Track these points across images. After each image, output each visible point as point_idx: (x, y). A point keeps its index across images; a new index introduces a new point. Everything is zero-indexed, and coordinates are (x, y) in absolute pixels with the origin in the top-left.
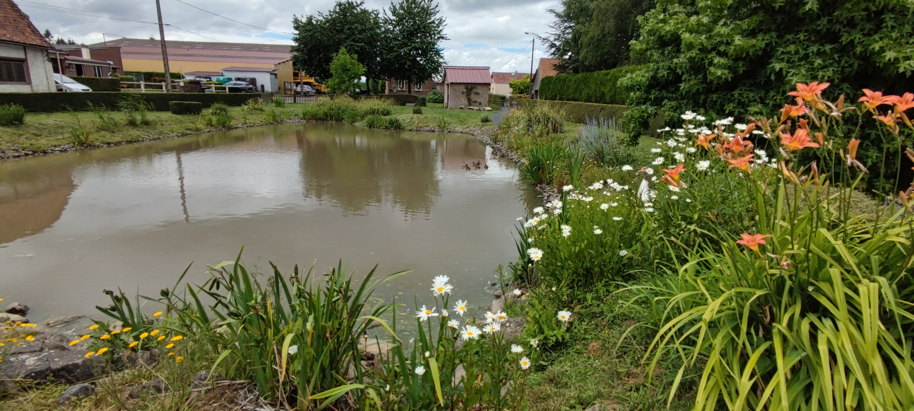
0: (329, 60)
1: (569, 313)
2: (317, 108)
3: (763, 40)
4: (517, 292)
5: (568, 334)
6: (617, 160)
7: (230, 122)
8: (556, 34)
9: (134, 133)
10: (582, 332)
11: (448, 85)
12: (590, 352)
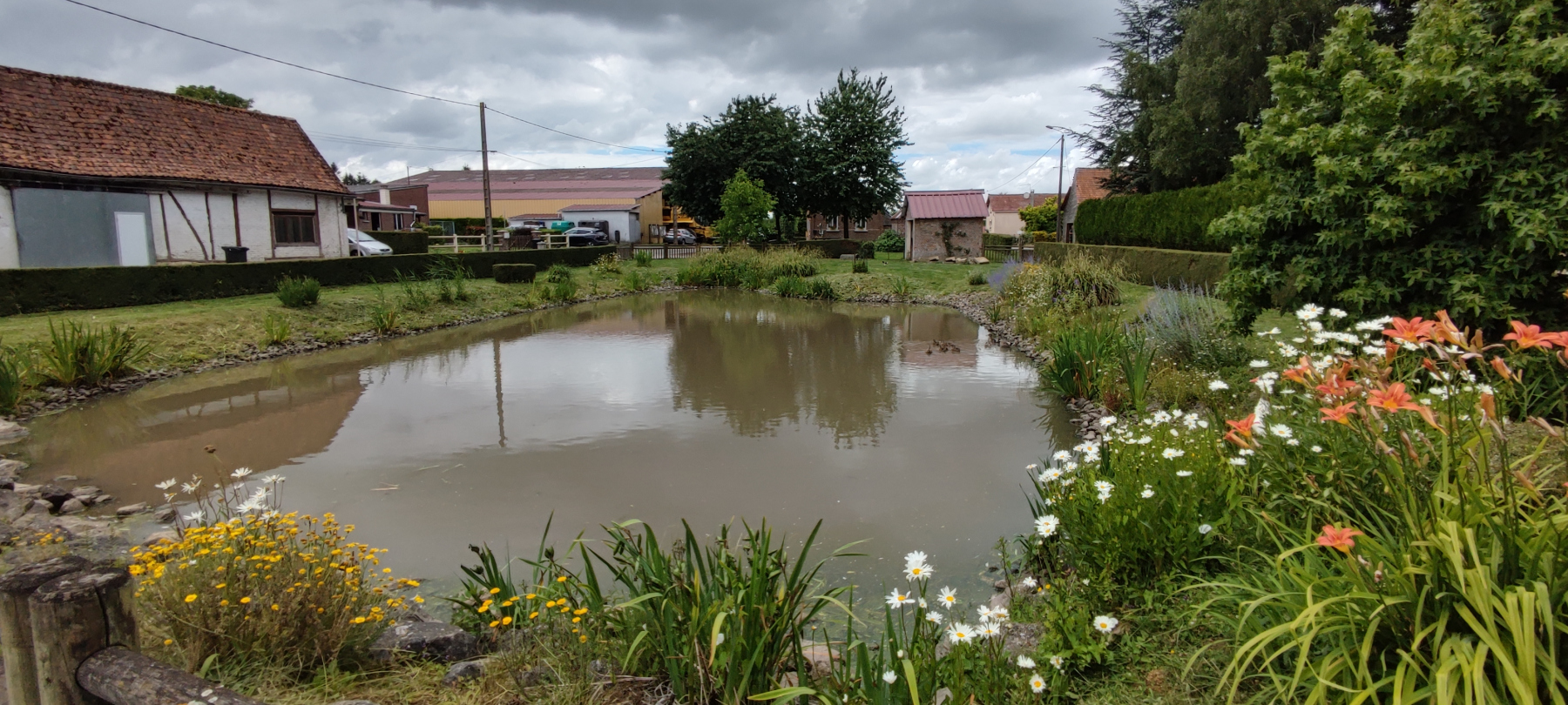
0: (719, 190)
1: (1116, 621)
2: (701, 267)
3: (1468, 163)
4: (1030, 582)
5: (1112, 653)
6: (1218, 358)
7: (575, 292)
8: (1104, 127)
9: (448, 312)
10: (1137, 652)
11: (911, 222)
12: (1148, 684)
